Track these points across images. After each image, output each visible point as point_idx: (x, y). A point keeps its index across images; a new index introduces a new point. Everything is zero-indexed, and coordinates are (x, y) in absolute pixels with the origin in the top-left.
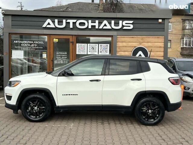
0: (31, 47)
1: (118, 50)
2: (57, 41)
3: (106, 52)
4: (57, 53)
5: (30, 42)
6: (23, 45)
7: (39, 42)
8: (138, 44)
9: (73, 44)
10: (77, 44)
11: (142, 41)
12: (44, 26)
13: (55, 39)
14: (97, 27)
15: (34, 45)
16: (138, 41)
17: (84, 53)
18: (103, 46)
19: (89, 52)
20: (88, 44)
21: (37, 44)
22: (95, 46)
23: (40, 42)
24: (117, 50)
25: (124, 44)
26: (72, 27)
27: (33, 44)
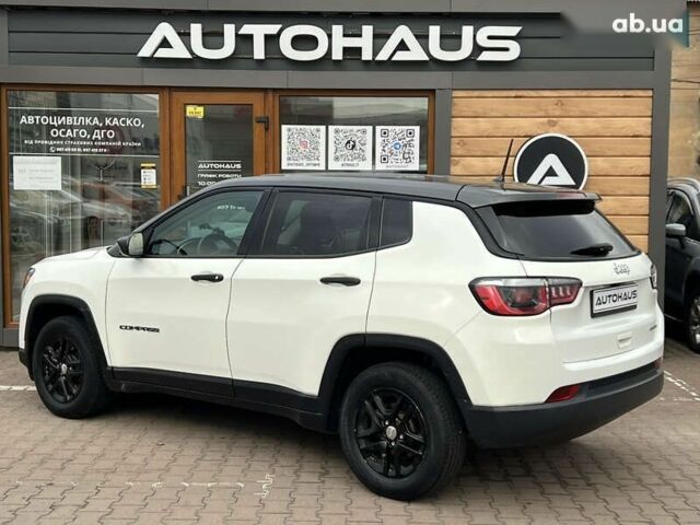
0: (91, 139)
1: (456, 149)
2: (201, 116)
3: (408, 160)
4: (201, 166)
5: (88, 121)
6: (60, 133)
7: (124, 122)
8: (542, 124)
9: (267, 129)
10: (284, 127)
11: (557, 113)
12: (146, 52)
13: (190, 109)
14: (367, 55)
15: (105, 133)
16: (542, 114)
17: (315, 165)
18: (391, 134)
19: (337, 159)
20: (330, 127)
21: (115, 128)
22: (359, 134)
23: (128, 122)
24: (453, 152)
25: (484, 125)
26: (263, 57)
27: (100, 129)
